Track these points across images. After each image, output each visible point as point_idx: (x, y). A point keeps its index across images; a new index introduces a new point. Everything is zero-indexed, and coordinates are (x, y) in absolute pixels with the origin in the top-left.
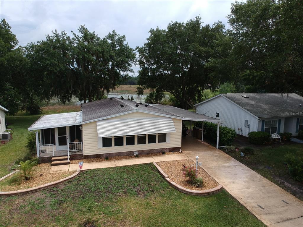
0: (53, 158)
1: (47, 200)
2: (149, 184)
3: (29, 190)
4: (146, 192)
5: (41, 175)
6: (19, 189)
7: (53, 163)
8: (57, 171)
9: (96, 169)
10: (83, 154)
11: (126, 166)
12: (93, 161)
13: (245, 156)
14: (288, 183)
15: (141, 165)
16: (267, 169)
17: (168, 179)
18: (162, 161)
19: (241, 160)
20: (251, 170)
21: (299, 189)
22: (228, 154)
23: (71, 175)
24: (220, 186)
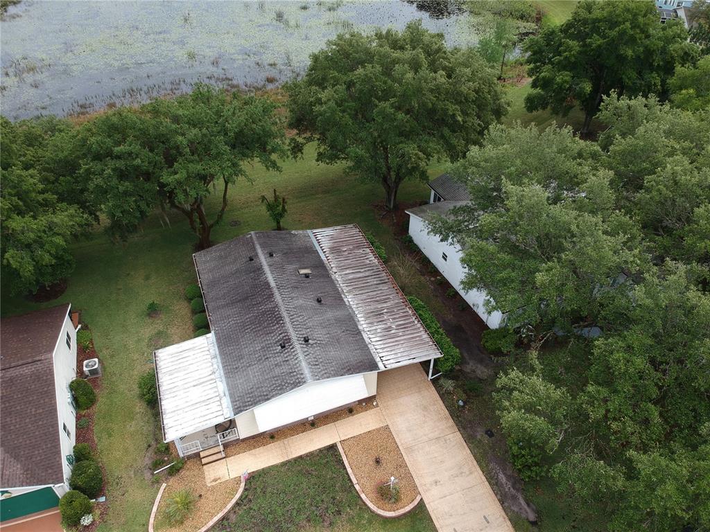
0: (202, 454)
2: (334, 498)
4: (332, 516)
5: (200, 496)
7: (204, 461)
8: (215, 480)
9: (263, 469)
10: (239, 438)
11: (301, 457)
12: (255, 447)
13: (465, 403)
14: (504, 474)
15: (320, 450)
16: (486, 439)
17: (357, 487)
18: (349, 436)
19: (458, 417)
20: (465, 444)
21: (512, 489)
22: (442, 397)
23: (237, 490)
24: (418, 499)
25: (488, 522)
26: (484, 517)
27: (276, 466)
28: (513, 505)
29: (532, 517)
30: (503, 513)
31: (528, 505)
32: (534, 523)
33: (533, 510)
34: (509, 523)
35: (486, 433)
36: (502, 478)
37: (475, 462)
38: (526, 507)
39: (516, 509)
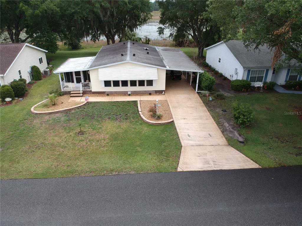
0: (72, 92)
1: (62, 118)
2: (127, 115)
3: (53, 111)
4: (122, 119)
5: (62, 103)
6: (48, 110)
7: (71, 95)
8: (73, 101)
9: (97, 102)
10: (91, 91)
12: (98, 96)
13: (213, 100)
14: (228, 123)
15: (128, 101)
16: (221, 112)
17: (140, 113)
18: (145, 100)
19: (207, 103)
20: (208, 111)
21: (231, 129)
22: (201, 97)
23: (80, 104)
24: (171, 120)
25: (211, 136)
26: (209, 134)
27: (105, 102)
28: (230, 134)
29: (241, 139)
30: (222, 135)
31: (240, 136)
32: (241, 142)
33: (243, 138)
34: (224, 139)
35: (222, 110)
36: (226, 125)
37: (211, 117)
38: (238, 136)
39: (231, 135)
